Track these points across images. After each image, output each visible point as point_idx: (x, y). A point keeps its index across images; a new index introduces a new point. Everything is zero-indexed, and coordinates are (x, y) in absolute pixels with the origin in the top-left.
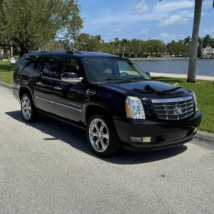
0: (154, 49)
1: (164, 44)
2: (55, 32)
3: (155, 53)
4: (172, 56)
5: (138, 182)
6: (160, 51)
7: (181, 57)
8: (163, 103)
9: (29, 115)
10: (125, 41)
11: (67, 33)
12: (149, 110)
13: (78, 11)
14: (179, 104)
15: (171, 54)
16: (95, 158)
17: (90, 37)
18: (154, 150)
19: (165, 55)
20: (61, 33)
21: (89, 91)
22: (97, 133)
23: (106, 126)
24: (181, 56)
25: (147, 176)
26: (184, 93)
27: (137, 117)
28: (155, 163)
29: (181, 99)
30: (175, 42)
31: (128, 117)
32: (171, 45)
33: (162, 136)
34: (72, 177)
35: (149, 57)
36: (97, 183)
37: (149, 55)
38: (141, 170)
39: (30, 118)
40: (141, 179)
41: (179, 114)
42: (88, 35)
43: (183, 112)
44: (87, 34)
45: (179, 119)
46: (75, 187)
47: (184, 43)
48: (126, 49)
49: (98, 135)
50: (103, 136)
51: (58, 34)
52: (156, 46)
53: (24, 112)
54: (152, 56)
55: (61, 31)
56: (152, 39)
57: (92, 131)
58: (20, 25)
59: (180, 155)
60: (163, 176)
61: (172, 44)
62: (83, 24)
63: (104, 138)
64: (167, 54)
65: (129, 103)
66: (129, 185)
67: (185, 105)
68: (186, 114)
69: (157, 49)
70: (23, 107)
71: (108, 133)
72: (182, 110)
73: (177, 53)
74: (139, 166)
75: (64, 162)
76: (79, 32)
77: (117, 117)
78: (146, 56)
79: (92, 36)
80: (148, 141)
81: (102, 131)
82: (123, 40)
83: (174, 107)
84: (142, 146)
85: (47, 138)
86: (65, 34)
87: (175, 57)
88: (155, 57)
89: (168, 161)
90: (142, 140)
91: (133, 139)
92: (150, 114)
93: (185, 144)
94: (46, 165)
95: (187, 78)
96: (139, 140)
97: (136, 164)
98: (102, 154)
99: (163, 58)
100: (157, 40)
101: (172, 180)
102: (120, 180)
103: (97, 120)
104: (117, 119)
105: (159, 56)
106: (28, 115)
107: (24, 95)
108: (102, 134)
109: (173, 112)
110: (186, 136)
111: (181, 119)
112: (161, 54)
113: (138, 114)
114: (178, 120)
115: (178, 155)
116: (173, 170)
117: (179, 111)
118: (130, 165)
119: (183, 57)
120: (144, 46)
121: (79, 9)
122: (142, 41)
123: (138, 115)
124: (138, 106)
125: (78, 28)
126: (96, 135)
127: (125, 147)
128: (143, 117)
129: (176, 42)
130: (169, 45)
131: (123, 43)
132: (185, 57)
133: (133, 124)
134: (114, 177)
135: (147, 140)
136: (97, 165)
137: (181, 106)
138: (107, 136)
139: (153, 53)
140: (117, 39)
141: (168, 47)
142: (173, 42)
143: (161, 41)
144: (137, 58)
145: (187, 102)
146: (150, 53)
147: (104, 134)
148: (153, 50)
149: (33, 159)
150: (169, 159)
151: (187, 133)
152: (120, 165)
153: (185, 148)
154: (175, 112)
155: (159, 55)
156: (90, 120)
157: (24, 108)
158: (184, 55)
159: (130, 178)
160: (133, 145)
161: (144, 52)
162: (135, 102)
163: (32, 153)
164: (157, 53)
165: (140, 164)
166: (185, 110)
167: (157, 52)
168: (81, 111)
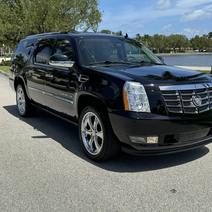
0: (177, 44)
1: (187, 39)
2: (74, 27)
3: (178, 48)
4: (196, 51)
5: (137, 201)
6: (183, 46)
7: (205, 52)
8: (175, 91)
9: (24, 109)
10: (147, 37)
11: (85, 28)
12: (158, 101)
13: (96, 4)
14: (197, 92)
15: (195, 50)
16: (86, 162)
17: (111, 33)
18: (163, 154)
19: (188, 50)
20: (80, 28)
21: (82, 77)
22: (90, 130)
23: (99, 122)
24: (205, 50)
25: (152, 191)
26: (207, 79)
27: (139, 110)
28: (165, 170)
29: (200, 86)
30: (198, 36)
31: (126, 109)
32: (194, 40)
33: (173, 135)
34: (48, 190)
35: (171, 52)
36: (79, 200)
37: (172, 51)
38: (143, 181)
39: (24, 112)
40: (143, 195)
41: (198, 105)
42: (110, 31)
43: (204, 103)
44: (108, 30)
45: (197, 112)
46: (48, 205)
47: (209, 38)
48: (148, 44)
49: (91, 133)
50: (97, 134)
51: (77, 29)
52: (179, 41)
53: (19, 105)
54: (175, 52)
55: (80, 25)
56: (175, 34)
57: (85, 128)
58: (37, 20)
59: (199, 160)
60: (174, 191)
61: (196, 39)
62: (102, 18)
63: (98, 137)
64: (190, 50)
65: (128, 91)
66: (124, 205)
67: (206, 94)
68: (207, 106)
69: (179, 44)
70: (18, 99)
71: (102, 131)
72: (202, 101)
73: (201, 48)
74: (142, 174)
75: (45, 168)
76: (98, 26)
77: (113, 110)
78: (169, 52)
79: (113, 33)
80: (154, 142)
81: (96, 128)
82: (145, 35)
83: (191, 96)
84: (147, 148)
85: (37, 135)
86: (83, 29)
87: (199, 52)
88: (178, 52)
89: (182, 169)
90: (146, 140)
91: (134, 139)
92: (158, 107)
93: (206, 146)
94: (21, 172)
95: (211, 70)
96: (142, 141)
97: (139, 171)
98: (96, 157)
99: (186, 53)
100: (180, 35)
101: (185, 198)
102: (113, 197)
103: (90, 114)
104: (113, 112)
105: (182, 52)
106: (22, 108)
107: (19, 85)
108: (96, 132)
109: (189, 103)
110: (207, 136)
111: (200, 112)
112: (184, 49)
113: (141, 105)
114: (196, 114)
115: (196, 160)
116: (189, 181)
117: (198, 101)
118: (130, 174)
119: (207, 52)
120: (167, 41)
121: (97, 2)
122: (164, 37)
123: (140, 107)
124: (141, 95)
125: (97, 23)
126: (90, 133)
127: (124, 149)
128: (147, 109)
129: (200, 37)
130: (192, 40)
131: (145, 39)
132: (209, 52)
133: (134, 119)
134: (105, 191)
135: (153, 140)
136: (87, 172)
137: (200, 95)
138: (101, 135)
139: (176, 49)
140: (138, 35)
141: (191, 42)
142: (197, 37)
143: (184, 36)
144: (159, 53)
145: (209, 90)
146: (173, 49)
147: (98, 131)
148: (175, 45)
149: (9, 163)
150: (184, 166)
151: (208, 131)
152: (117, 173)
153: (207, 151)
154: (192, 103)
155: (182, 50)
156: (82, 114)
157: (20, 101)
158: (208, 50)
159: (127, 194)
160: (135, 147)
161: (166, 47)
162: (136, 90)
163: (10, 155)
164: (180, 49)
165: (144, 172)
166: (206, 100)
167: (180, 47)
168: (72, 103)
